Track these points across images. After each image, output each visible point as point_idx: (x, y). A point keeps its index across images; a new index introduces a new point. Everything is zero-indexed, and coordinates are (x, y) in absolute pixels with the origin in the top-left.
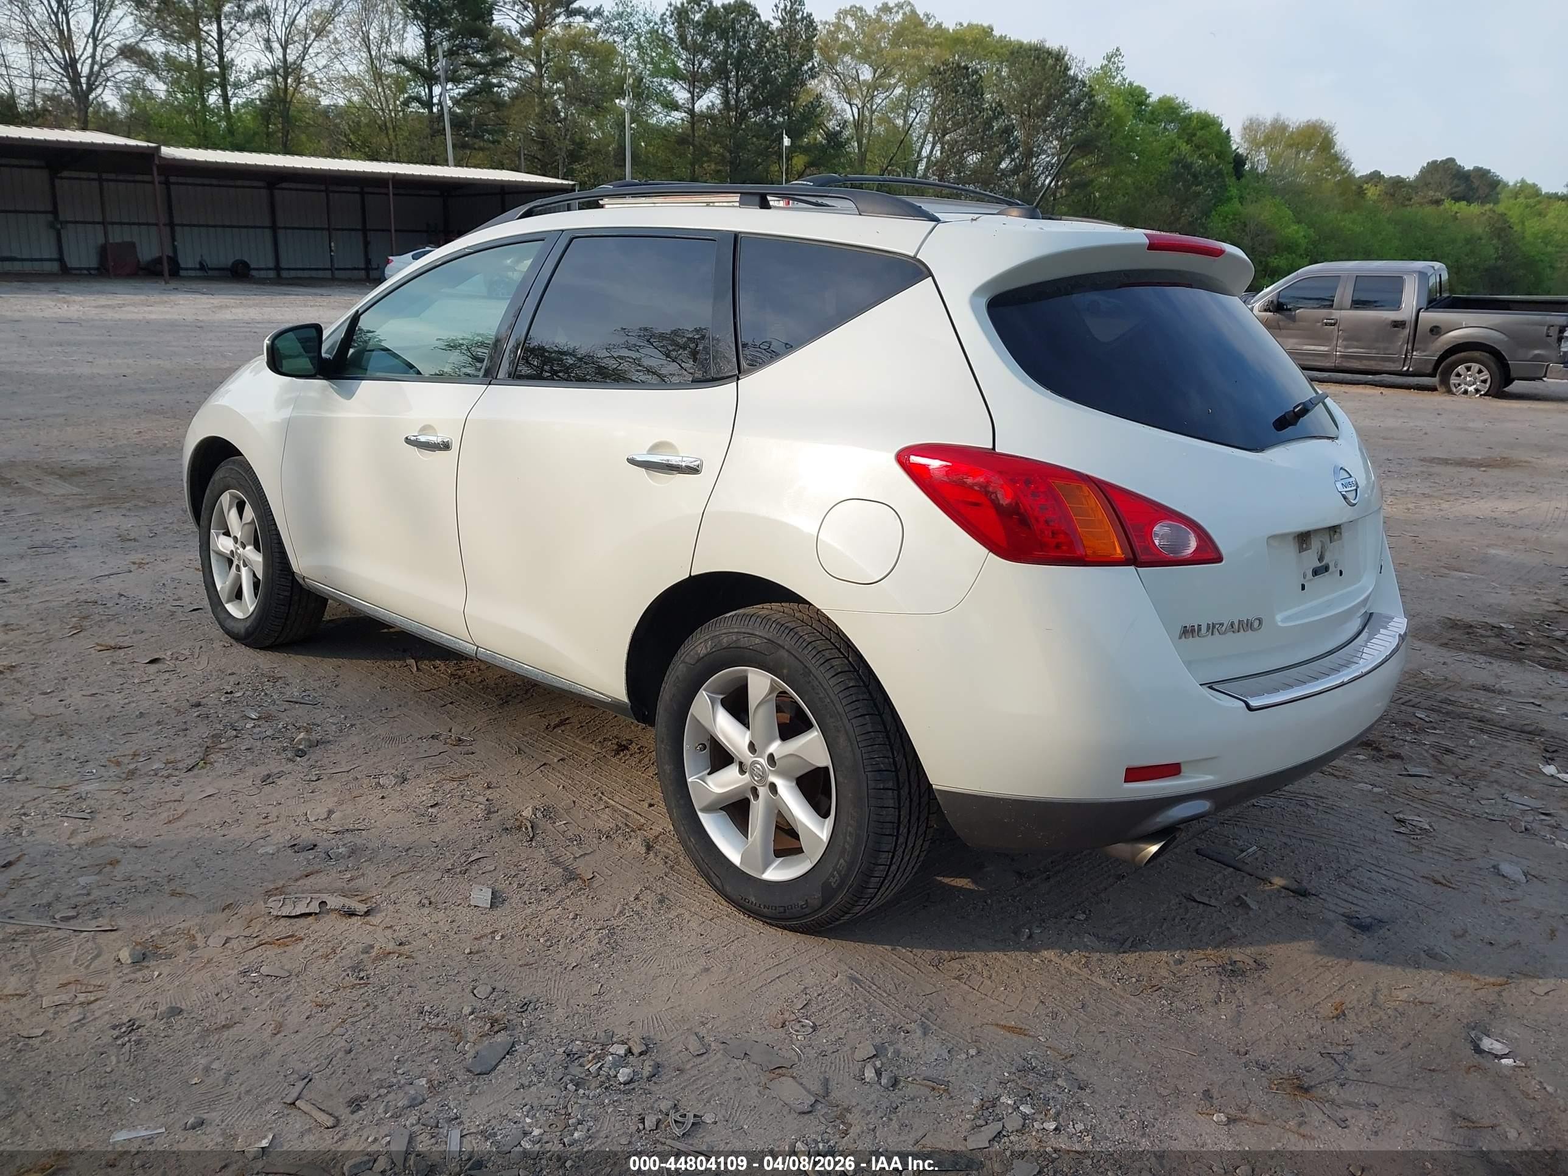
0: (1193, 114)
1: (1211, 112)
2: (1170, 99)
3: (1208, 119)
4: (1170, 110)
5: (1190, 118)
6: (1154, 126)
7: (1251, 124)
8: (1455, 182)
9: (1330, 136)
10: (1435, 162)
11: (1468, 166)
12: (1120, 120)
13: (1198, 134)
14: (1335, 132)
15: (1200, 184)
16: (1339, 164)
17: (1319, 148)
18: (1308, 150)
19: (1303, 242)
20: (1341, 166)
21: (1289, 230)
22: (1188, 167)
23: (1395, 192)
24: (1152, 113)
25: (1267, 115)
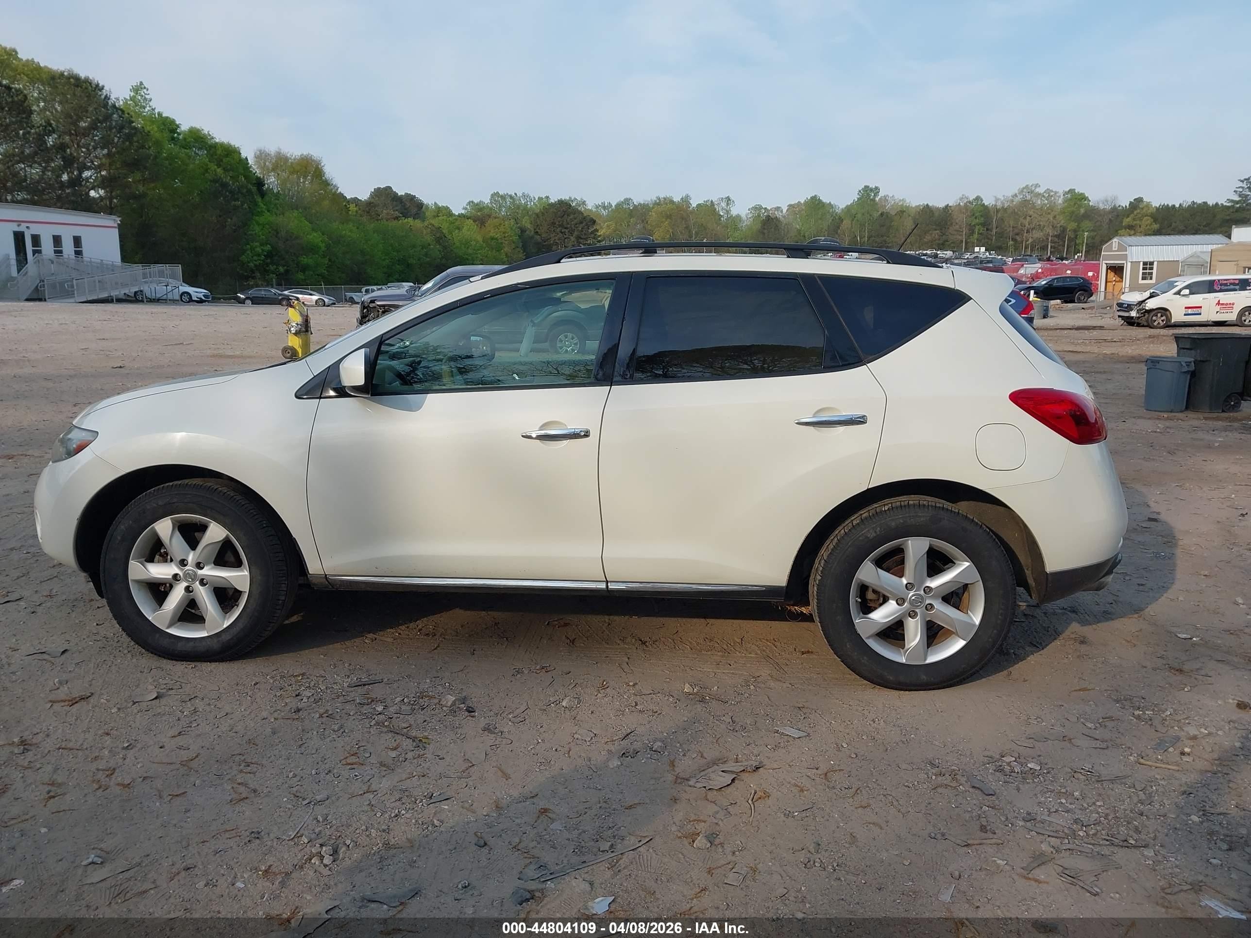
0: (217, 143)
1: (232, 143)
2: (198, 131)
3: (230, 148)
4: (197, 139)
5: (215, 147)
6: (188, 151)
7: (261, 154)
8: (395, 203)
9: (320, 166)
10: (379, 188)
11: (401, 193)
12: (158, 143)
13: (224, 160)
14: (322, 164)
15: (238, 200)
16: (330, 188)
17: (313, 176)
18: (305, 177)
19: (323, 246)
20: (332, 189)
21: (311, 237)
22: (224, 185)
23: (370, 209)
24: (185, 139)
25: (272, 148)
